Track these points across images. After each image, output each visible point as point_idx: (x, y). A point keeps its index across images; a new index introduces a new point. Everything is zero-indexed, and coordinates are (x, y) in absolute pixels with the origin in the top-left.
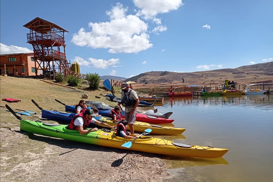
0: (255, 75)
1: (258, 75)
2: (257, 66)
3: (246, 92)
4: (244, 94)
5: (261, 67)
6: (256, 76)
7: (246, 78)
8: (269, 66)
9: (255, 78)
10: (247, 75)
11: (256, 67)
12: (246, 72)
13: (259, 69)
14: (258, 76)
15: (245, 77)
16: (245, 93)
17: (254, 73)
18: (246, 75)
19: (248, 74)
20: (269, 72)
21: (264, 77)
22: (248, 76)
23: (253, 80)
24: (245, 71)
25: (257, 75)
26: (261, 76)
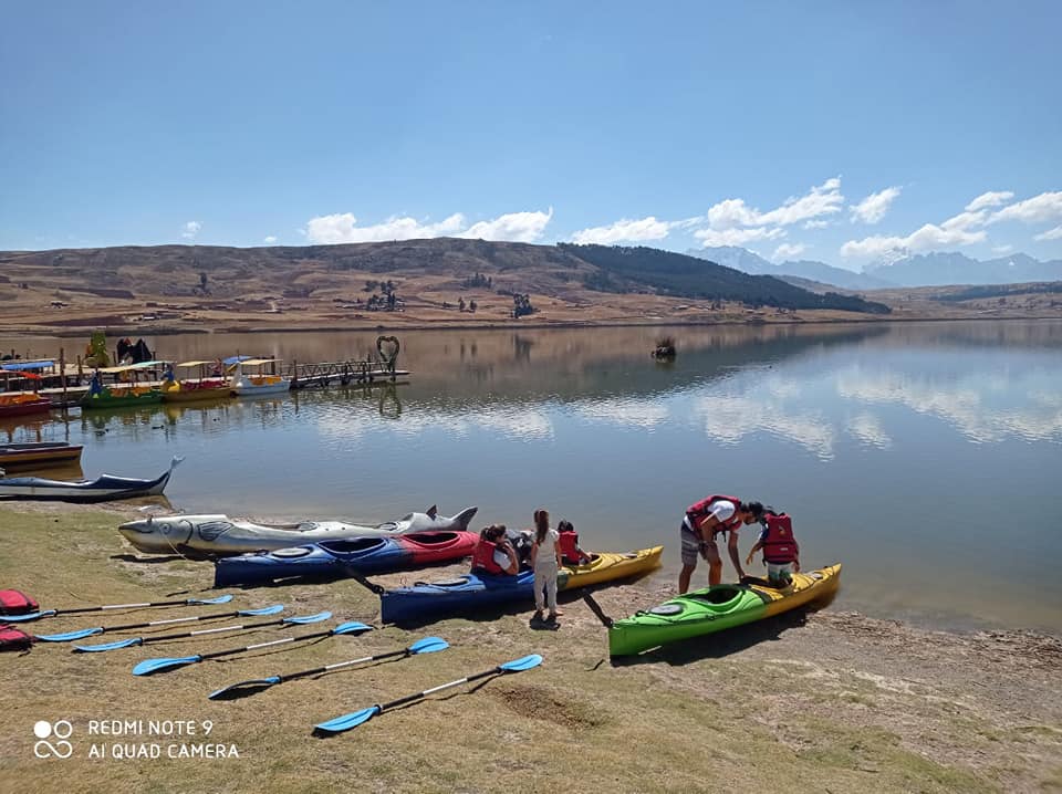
0: (54, 291)
1: (67, 293)
2: (60, 259)
3: (239, 388)
4: (233, 395)
5: (73, 263)
6: (57, 295)
7: (18, 302)
8: (103, 261)
9: (57, 304)
10: (22, 291)
11: (55, 261)
12: (12, 279)
13: (68, 271)
14: (68, 298)
15: (13, 297)
16: (238, 391)
17: (50, 283)
18: (15, 291)
19: (25, 287)
20: (105, 285)
21: (92, 304)
22: (24, 296)
23: (52, 313)
24: (14, 274)
25: (61, 292)
26: (79, 300)
